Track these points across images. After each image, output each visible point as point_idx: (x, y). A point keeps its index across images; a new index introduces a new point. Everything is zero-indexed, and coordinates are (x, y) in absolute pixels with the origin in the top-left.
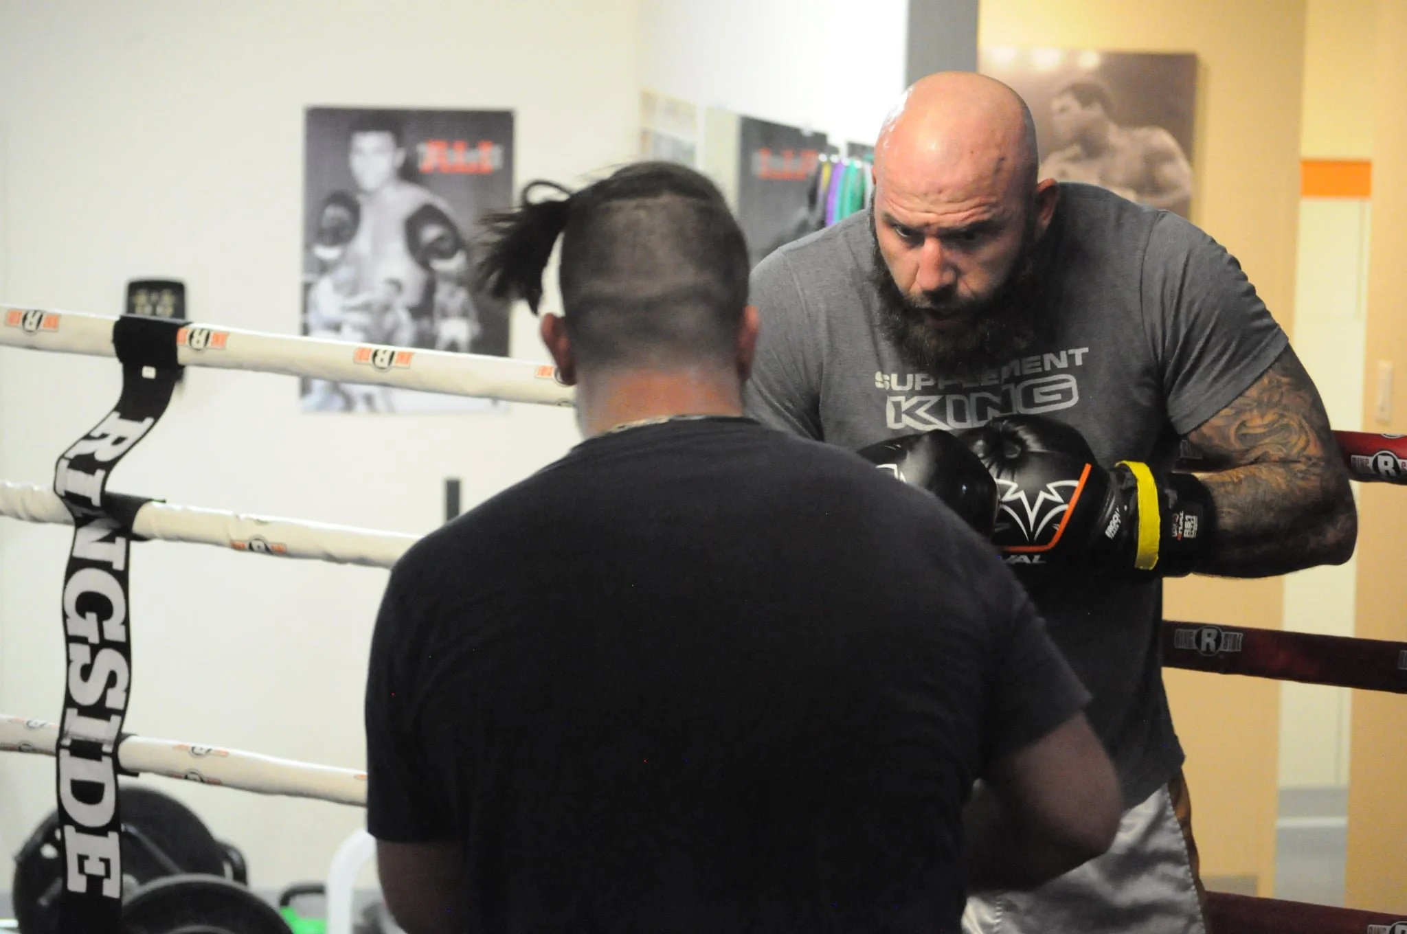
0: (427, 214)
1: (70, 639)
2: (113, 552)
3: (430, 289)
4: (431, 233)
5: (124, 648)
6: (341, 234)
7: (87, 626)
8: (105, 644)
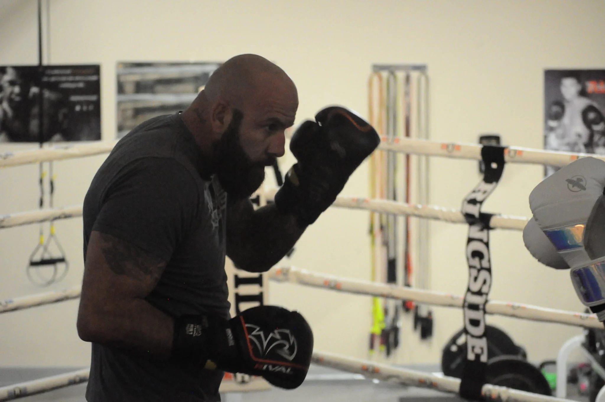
0: (590, 109)
1: (471, 267)
2: (483, 235)
3: (591, 137)
4: (591, 116)
5: (489, 270)
6: (558, 116)
7: (476, 262)
8: (482, 268)
